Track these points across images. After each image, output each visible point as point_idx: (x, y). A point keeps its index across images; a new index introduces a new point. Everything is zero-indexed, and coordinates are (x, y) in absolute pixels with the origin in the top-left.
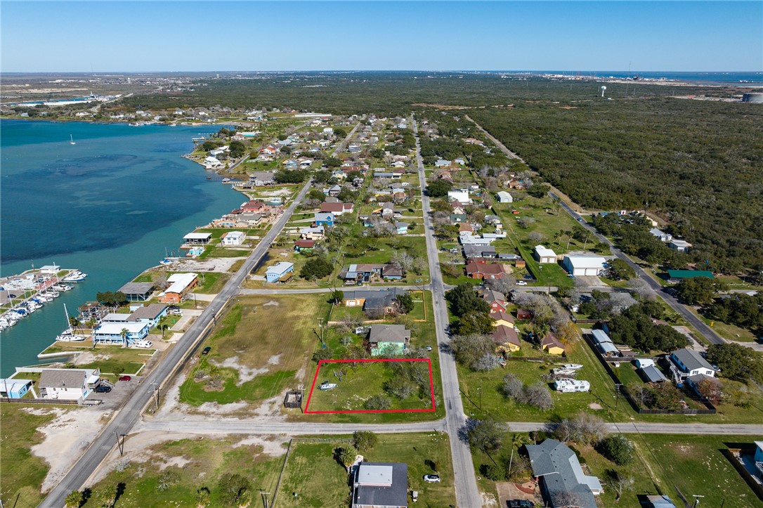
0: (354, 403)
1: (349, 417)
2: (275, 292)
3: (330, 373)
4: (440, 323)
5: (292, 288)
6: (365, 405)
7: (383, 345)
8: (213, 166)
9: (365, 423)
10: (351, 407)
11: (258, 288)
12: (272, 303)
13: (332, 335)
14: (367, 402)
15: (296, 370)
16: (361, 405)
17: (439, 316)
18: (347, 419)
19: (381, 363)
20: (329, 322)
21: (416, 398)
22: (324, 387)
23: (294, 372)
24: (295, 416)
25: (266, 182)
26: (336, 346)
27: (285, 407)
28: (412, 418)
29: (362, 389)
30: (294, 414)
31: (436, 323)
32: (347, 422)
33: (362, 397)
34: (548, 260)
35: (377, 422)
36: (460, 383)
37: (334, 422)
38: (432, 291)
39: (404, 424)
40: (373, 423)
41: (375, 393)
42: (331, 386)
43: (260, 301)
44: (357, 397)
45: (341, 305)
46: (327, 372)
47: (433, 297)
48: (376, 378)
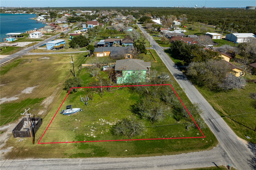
0: (99, 128)
1: (93, 147)
2: (50, 53)
3: (77, 99)
4: (167, 63)
5: (62, 51)
6: (113, 131)
7: (127, 74)
8: (41, 20)
9: (113, 156)
10: (95, 133)
11: (40, 52)
12: (45, 58)
13: (84, 72)
14: (114, 127)
15: (45, 98)
16: (107, 130)
17: (165, 60)
18: (89, 151)
19: (126, 89)
20: (83, 65)
21: (171, 120)
22: (68, 111)
23: (42, 99)
24: (22, 148)
25: (63, 22)
26: (86, 79)
27: (15, 137)
28: (175, 146)
29: (109, 112)
30: (22, 145)
31: (165, 63)
32: (89, 155)
33: (109, 121)
34: (217, 37)
35: (129, 155)
36: (210, 103)
37: (71, 157)
38: (155, 49)
39: (167, 156)
40: (124, 156)
41: (123, 117)
42: (75, 110)
43: (37, 57)
44: (102, 121)
45: (93, 56)
46: (74, 98)
47: (156, 51)
48: (122, 101)
